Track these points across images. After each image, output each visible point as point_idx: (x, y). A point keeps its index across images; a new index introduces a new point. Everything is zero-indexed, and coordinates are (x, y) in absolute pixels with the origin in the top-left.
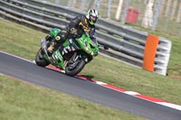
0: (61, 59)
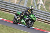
0: (25, 22)
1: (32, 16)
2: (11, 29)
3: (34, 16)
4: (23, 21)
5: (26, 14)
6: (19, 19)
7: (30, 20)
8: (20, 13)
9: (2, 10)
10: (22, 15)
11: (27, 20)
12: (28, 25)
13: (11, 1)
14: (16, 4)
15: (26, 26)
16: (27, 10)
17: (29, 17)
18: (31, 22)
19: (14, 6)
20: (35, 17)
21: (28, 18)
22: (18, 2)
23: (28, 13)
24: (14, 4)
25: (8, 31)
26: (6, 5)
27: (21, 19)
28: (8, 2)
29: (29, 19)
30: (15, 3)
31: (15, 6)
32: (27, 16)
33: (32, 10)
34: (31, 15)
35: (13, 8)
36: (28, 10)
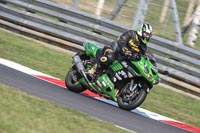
1: (141, 65)
2: (76, 117)
3: (151, 66)
4: (105, 81)
5: (119, 55)
6: (91, 71)
7: (132, 82)
8: (98, 51)
9: (44, 39)
10: (104, 59)
11: (120, 78)
12: (124, 101)
13: (81, 6)
14: (99, 18)
15: (116, 104)
16: (124, 38)
17: (130, 68)
18: (138, 87)
19: (91, 25)
20: (156, 71)
21: (125, 70)
22: (111, 10)
23: (128, 52)
24: (93, 16)
25: (60, 124)
26: (62, 20)
27: (99, 72)
28: (67, 8)
29: (130, 76)
30: (98, 15)
31: (97, 27)
32: (124, 63)
33: (144, 41)
34: (139, 60)
35: (89, 32)
36: (130, 38)
